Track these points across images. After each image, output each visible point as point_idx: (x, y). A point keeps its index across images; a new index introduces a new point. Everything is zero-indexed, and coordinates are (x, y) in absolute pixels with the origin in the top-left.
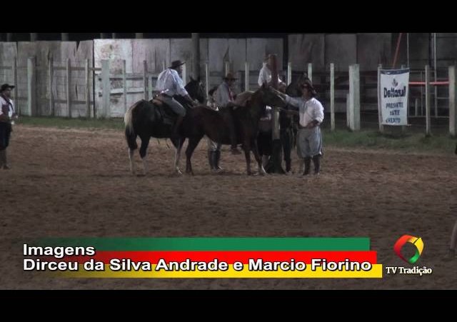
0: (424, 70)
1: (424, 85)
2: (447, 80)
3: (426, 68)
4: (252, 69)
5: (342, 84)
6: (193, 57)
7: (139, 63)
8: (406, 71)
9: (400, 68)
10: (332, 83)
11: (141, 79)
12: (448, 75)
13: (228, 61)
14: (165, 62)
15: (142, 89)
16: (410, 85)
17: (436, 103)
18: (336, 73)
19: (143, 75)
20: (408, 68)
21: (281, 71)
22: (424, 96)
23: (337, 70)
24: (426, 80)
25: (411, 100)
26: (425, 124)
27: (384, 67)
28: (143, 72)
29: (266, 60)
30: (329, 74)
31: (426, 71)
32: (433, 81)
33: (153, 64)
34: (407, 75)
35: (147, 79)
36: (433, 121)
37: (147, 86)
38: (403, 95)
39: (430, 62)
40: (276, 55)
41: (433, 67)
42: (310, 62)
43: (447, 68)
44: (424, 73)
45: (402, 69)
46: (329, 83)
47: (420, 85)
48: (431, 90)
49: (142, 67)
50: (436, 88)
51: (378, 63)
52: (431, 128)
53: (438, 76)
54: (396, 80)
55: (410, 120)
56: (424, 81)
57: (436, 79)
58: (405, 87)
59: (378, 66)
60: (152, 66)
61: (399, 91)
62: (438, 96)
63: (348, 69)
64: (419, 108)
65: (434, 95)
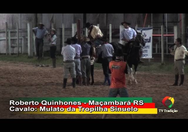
0: (161, 28)
1: (161, 36)
2: (173, 34)
3: (162, 27)
4: (67, 27)
5: (116, 35)
6: (33, 21)
7: (3, 24)
8: (151, 29)
9: (147, 26)
10: (111, 35)
11: (4, 32)
12: (173, 30)
13: (53, 22)
14: (18, 23)
15: (5, 38)
16: (153, 36)
17: (167, 46)
18: (112, 30)
19: (5, 30)
20: (152, 27)
21: (82, 29)
22: (161, 42)
23: (113, 28)
24: (162, 34)
25: (154, 45)
26: (161, 58)
27: (139, 26)
28: (5, 29)
29: (74, 22)
30: (109, 30)
31: (162, 29)
32: (166, 34)
33: (11, 25)
34: (151, 31)
35: (8, 32)
36: (165, 56)
37: (8, 36)
38: (149, 42)
39: (164, 23)
40: (80, 19)
41: (166, 27)
42: (98, 24)
43: (173, 27)
44: (161, 30)
45: (149, 27)
46: (109, 35)
47: (158, 36)
48: (165, 39)
49: (5, 26)
50: (167, 37)
51: (136, 24)
52: (165, 60)
53: (168, 31)
54: (145, 33)
55: (153, 55)
56: (161, 34)
57: (167, 33)
58: (150, 37)
59: (136, 26)
60: (10, 25)
61: (147, 39)
62: (168, 42)
63: (119, 27)
64: (158, 49)
65: (166, 42)
